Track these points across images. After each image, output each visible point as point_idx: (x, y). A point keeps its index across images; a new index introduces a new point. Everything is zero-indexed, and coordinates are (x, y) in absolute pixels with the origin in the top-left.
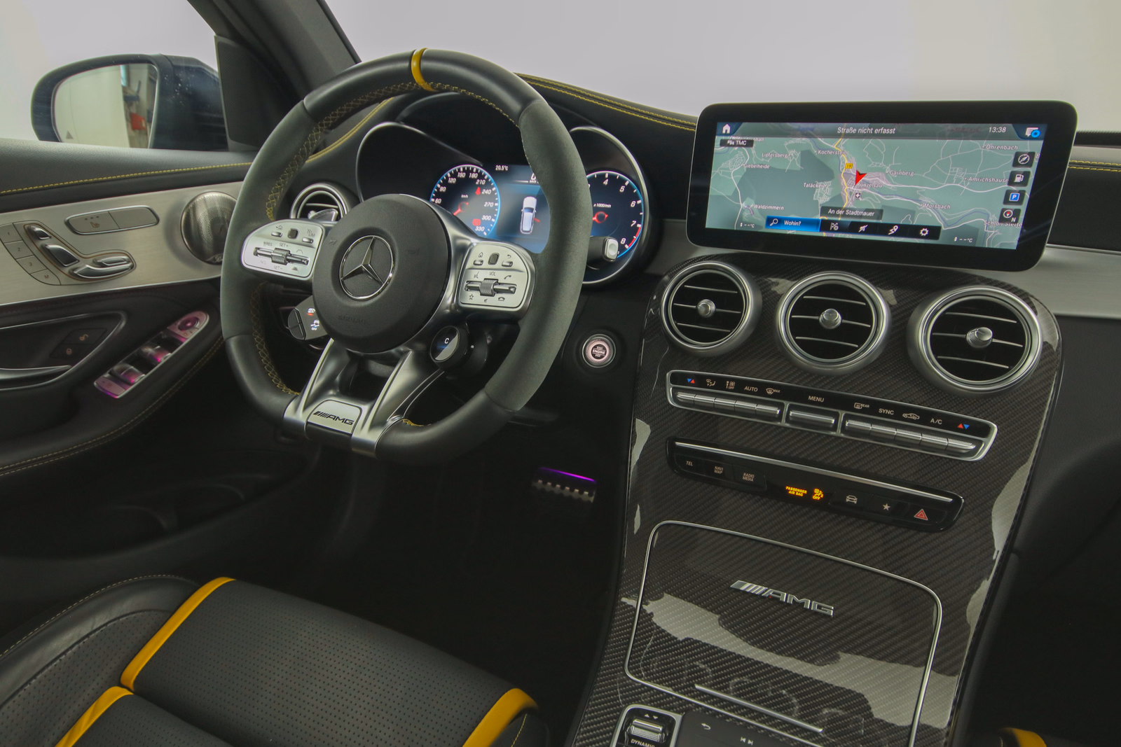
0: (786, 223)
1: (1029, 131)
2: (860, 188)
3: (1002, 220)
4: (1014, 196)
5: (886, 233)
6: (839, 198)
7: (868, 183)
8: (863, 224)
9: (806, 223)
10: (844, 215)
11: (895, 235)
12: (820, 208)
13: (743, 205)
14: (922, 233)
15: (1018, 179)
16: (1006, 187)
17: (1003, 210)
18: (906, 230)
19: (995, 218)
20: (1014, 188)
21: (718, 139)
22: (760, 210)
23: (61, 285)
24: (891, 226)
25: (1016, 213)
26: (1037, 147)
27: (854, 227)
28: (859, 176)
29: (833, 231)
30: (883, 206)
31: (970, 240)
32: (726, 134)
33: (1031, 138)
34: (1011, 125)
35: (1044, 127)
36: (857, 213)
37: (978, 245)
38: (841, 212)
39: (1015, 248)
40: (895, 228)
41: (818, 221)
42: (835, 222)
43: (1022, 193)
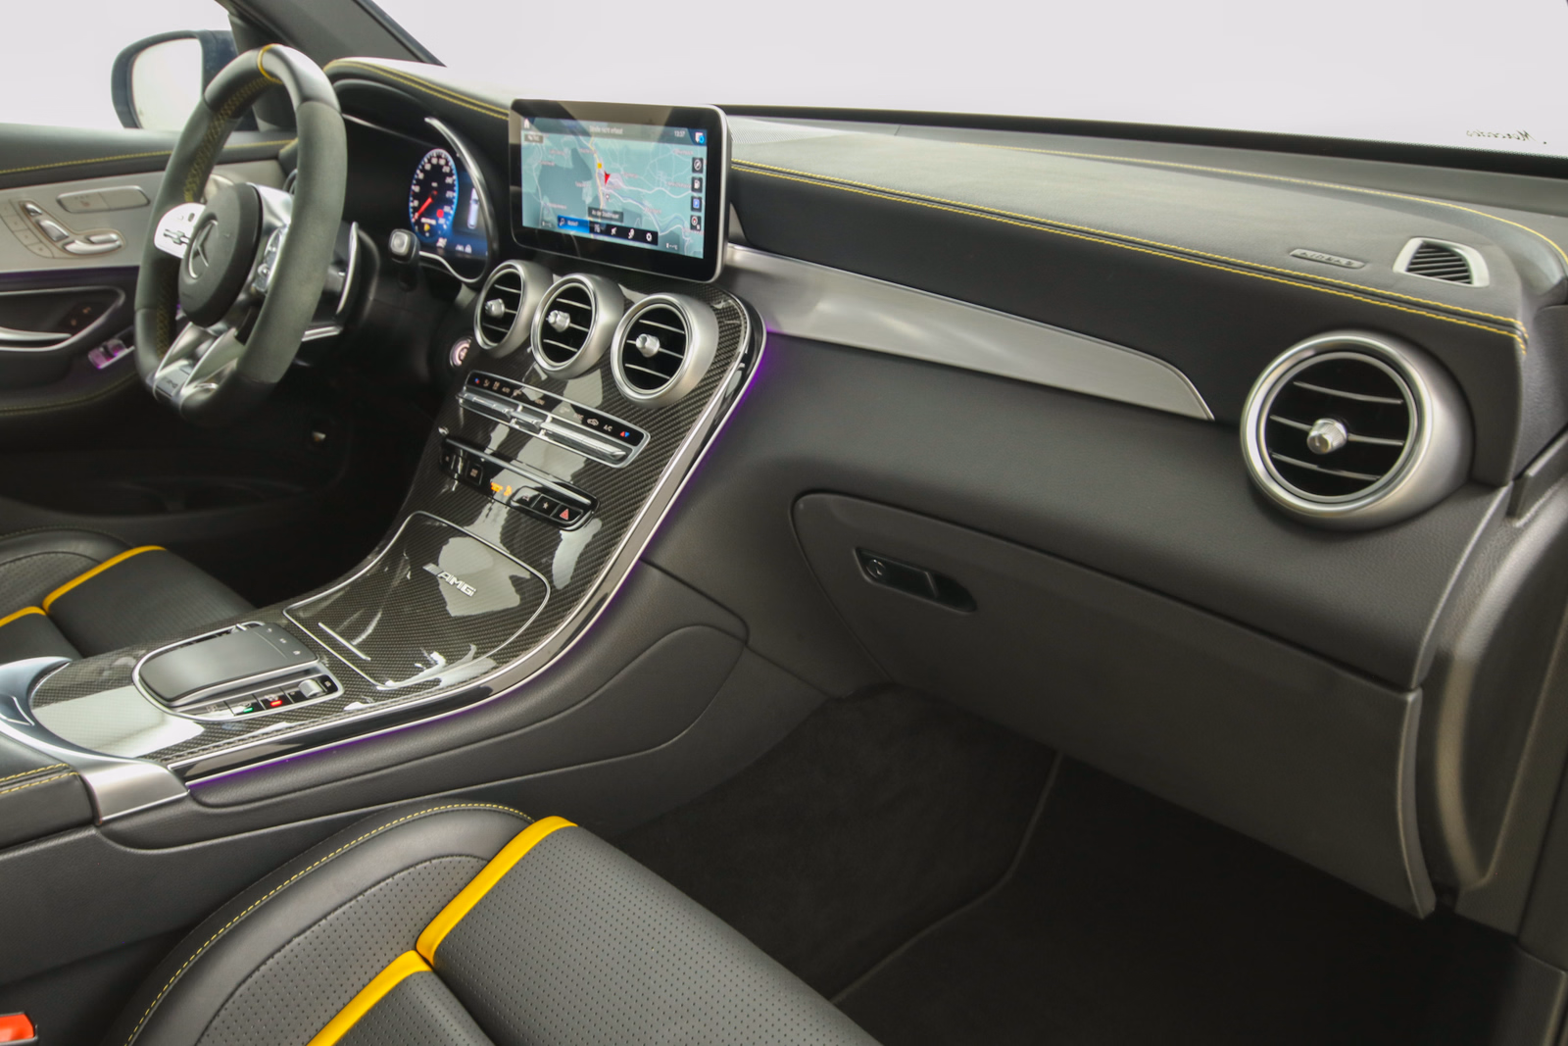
0: (569, 223)
1: (699, 136)
2: (608, 188)
3: (693, 227)
4: (696, 203)
5: (626, 237)
6: (596, 199)
7: (611, 183)
8: (613, 226)
9: (582, 224)
10: (602, 217)
11: (634, 239)
12: (587, 209)
13: (542, 203)
14: (649, 237)
15: (697, 186)
16: (690, 193)
17: (692, 216)
18: (640, 235)
19: (687, 225)
20: (696, 194)
21: (523, 133)
22: (553, 209)
23: (54, 258)
24: (628, 230)
25: (699, 218)
26: (702, 152)
27: (607, 230)
28: (607, 176)
29: (596, 233)
30: (624, 209)
31: (676, 247)
32: (527, 130)
33: (699, 144)
34: (686, 129)
35: (705, 131)
36: (608, 215)
37: (681, 253)
38: (599, 214)
39: (701, 256)
40: (632, 234)
41: (586, 222)
42: (597, 223)
43: (700, 199)
